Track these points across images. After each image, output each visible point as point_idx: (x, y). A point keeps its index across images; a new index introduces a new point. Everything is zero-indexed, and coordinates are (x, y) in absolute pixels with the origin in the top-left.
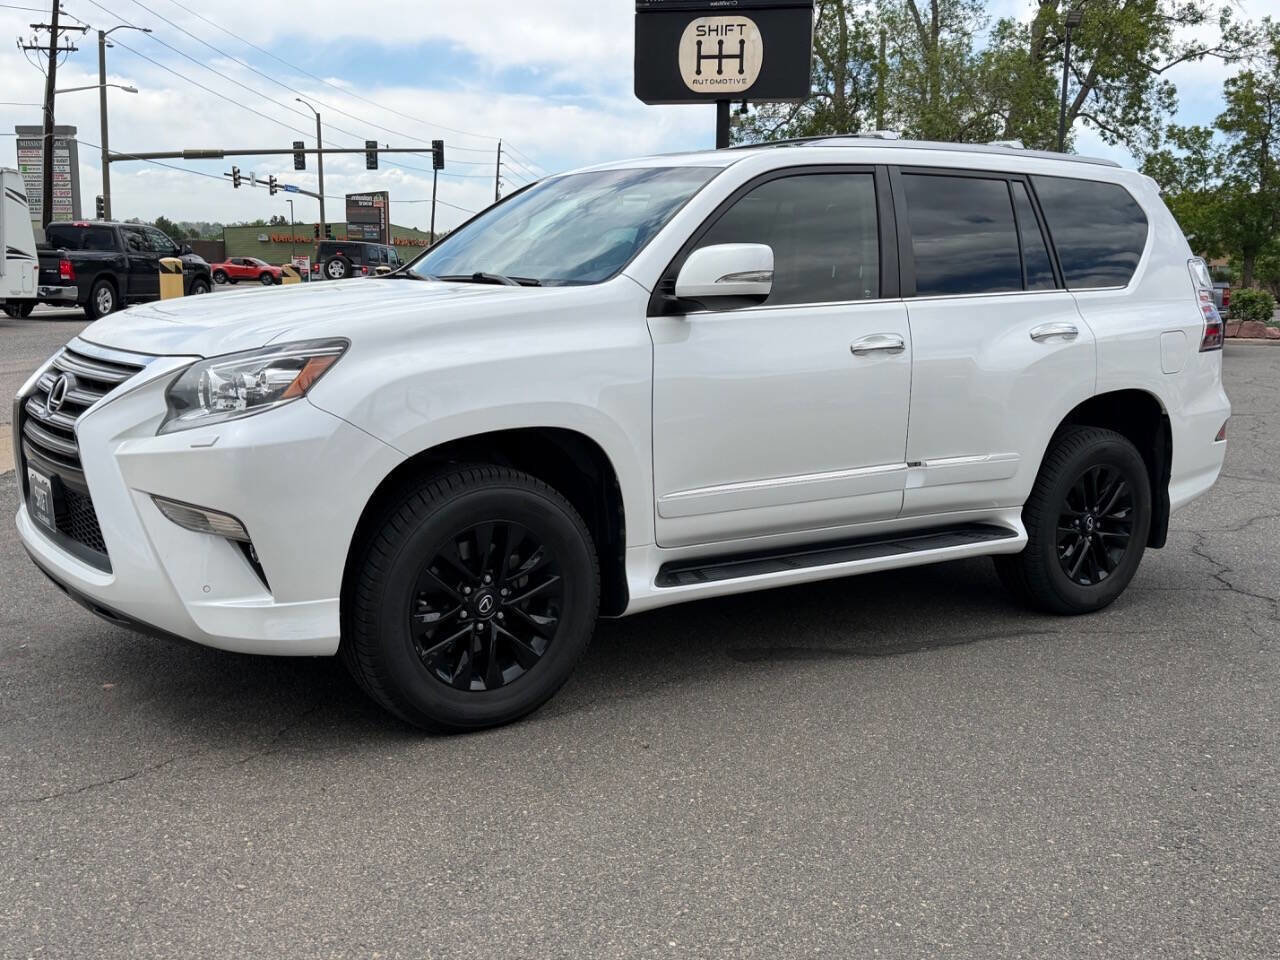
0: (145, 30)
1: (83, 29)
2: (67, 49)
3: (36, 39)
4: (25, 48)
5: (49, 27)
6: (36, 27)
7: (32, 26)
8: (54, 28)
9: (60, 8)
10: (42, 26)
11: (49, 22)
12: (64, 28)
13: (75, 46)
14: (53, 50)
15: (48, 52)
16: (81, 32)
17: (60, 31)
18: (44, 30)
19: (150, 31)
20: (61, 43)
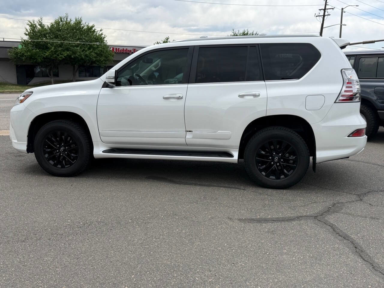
0: (357, 6)
1: (333, 9)
2: (327, 15)
3: (319, 13)
4: (317, 16)
5: (324, 9)
6: (320, 10)
7: (319, 10)
8: (325, 10)
9: (327, 4)
10: (322, 9)
11: (324, 8)
12: (328, 9)
13: (330, 14)
14: (324, 16)
15: (322, 17)
16: (332, 9)
17: (326, 10)
18: (322, 10)
19: (358, 6)
20: (326, 14)
